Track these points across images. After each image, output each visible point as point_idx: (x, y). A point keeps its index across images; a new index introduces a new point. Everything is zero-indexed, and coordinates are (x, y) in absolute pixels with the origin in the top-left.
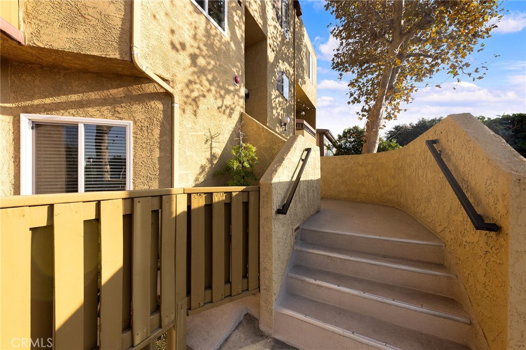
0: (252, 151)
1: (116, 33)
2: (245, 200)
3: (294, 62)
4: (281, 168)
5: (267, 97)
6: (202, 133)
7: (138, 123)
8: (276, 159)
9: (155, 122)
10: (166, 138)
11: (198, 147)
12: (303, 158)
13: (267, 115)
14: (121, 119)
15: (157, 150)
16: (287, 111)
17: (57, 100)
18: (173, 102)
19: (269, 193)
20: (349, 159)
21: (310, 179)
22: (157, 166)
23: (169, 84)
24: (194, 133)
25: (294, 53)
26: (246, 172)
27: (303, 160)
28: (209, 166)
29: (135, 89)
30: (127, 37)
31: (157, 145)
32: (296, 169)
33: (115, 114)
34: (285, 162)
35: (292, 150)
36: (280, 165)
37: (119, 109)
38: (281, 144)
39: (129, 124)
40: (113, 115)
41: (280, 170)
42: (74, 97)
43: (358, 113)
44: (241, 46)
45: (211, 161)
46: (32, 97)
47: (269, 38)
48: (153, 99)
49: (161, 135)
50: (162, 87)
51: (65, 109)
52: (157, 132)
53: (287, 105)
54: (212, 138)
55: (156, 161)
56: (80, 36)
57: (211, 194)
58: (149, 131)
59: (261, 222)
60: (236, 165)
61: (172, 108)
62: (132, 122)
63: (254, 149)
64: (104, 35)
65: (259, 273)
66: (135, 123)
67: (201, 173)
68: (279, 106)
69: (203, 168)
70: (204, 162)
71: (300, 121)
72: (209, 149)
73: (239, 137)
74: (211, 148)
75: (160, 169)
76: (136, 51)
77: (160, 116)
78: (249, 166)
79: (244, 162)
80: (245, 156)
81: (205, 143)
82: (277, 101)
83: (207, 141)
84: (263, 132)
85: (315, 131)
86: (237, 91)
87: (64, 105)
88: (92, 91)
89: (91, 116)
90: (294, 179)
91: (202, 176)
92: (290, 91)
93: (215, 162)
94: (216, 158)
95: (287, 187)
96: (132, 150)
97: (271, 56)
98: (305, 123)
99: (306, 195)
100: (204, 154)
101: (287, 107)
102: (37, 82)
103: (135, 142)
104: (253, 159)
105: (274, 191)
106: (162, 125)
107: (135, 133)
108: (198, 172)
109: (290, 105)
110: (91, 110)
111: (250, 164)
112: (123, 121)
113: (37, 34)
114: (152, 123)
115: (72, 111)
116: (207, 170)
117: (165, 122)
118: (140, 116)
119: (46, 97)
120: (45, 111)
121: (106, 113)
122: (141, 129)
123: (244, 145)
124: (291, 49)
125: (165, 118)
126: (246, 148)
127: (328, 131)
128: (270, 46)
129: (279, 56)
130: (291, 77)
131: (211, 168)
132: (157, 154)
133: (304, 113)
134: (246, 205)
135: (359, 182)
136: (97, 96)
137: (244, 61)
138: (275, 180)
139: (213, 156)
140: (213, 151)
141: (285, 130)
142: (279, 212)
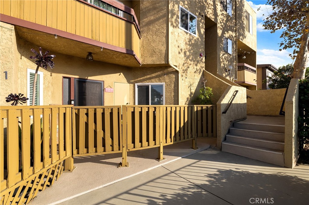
0: (210, 91)
1: (164, 55)
2: (212, 109)
3: (236, 28)
4: (224, 99)
5: (217, 57)
6: (187, 84)
7: (167, 83)
8: (222, 96)
9: (172, 82)
10: (176, 88)
11: (186, 90)
12: (234, 94)
13: (217, 68)
14: (161, 82)
15: (173, 92)
16: (231, 61)
17: (144, 78)
18: (178, 74)
19: (220, 107)
20: (271, 92)
21: (239, 103)
22: (173, 99)
23: (177, 67)
24: (185, 85)
25: (236, 22)
26: (207, 100)
27: (234, 95)
28: (190, 98)
29: (166, 71)
30: (167, 56)
31: (173, 91)
32: (231, 99)
33: (160, 81)
34: (226, 97)
35: (229, 92)
36: (224, 98)
37: (161, 79)
38: (225, 86)
39: (163, 83)
40: (159, 81)
41: (224, 100)
42: (148, 76)
43: (290, 55)
44: (203, 37)
45: (190, 95)
46: (138, 78)
47: (219, 23)
48: (171, 74)
49: (174, 87)
50: (174, 69)
51: (146, 80)
52: (173, 86)
53: (231, 57)
54: (191, 85)
55: (173, 97)
56: (154, 58)
57: (202, 107)
58: (170, 86)
59: (217, 116)
60: (203, 97)
61: (178, 76)
62: (165, 83)
63: (211, 89)
64: (160, 57)
65: (217, 131)
66: (166, 83)
67: (187, 101)
68: (225, 59)
69: (188, 99)
70: (188, 96)
71: (241, 64)
72: (190, 91)
73: (204, 84)
74: (191, 90)
75: (174, 100)
76: (170, 60)
77: (174, 80)
78: (209, 98)
79: (206, 96)
80: (207, 93)
81: (188, 88)
82: (223, 57)
83: (189, 87)
84: (215, 80)
85: (255, 69)
86: (201, 60)
87: (146, 79)
88: (153, 74)
89: (153, 82)
90: (229, 103)
91: (187, 102)
92: (233, 47)
93: (192, 96)
94: (192, 94)
95: (226, 105)
96: (165, 93)
97: (220, 32)
98: (246, 65)
99: (236, 109)
100: (188, 93)
101: (230, 59)
102: (139, 73)
103: (166, 90)
104: (210, 94)
105: (221, 106)
106: (175, 83)
107: (166, 87)
108: (186, 101)
109: (233, 57)
110: (153, 80)
111: (209, 97)
112: (162, 83)
113: (144, 61)
114: (171, 83)
115: (148, 81)
116: (189, 100)
117: (176, 82)
118: (167, 81)
119: (141, 77)
120: (141, 82)
121: (157, 80)
122: (168, 85)
123: (206, 88)
124: (234, 21)
125: (176, 80)
126: (207, 89)
127: (270, 65)
128: (219, 27)
129: (225, 30)
130: (234, 38)
131: (191, 98)
132: (173, 94)
133: (245, 57)
134: (212, 111)
135: (277, 106)
136: (155, 75)
137: (204, 44)
138: (222, 103)
139: (191, 93)
140: (191, 91)
141: (229, 74)
142: (223, 113)
